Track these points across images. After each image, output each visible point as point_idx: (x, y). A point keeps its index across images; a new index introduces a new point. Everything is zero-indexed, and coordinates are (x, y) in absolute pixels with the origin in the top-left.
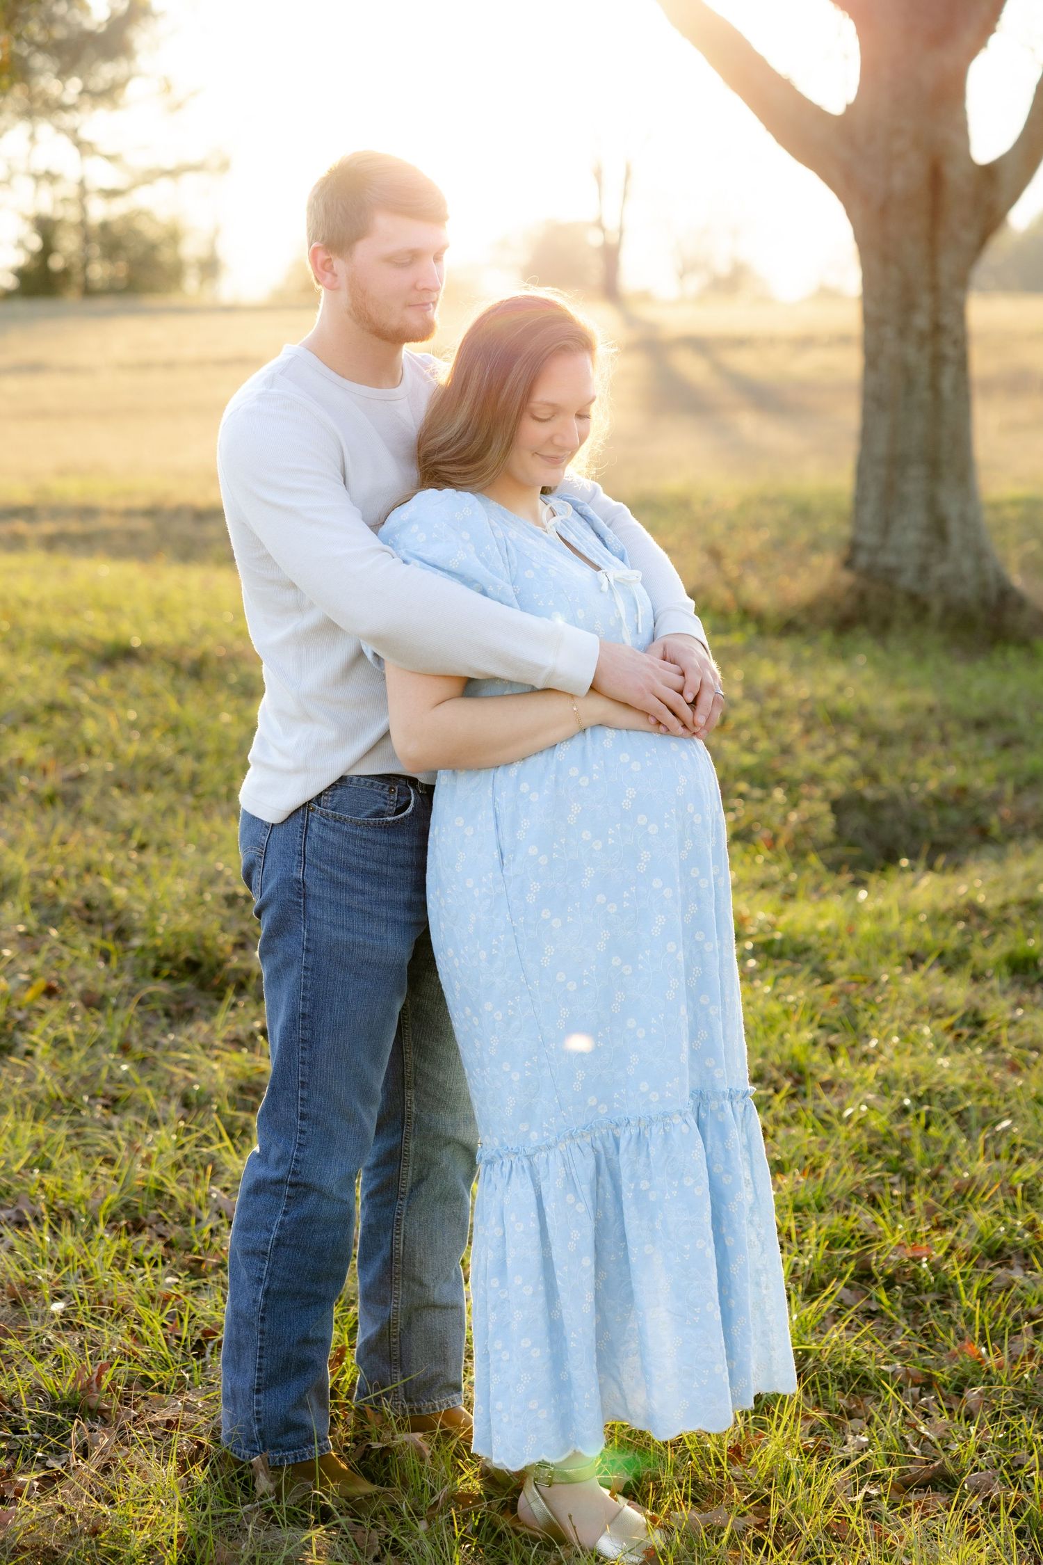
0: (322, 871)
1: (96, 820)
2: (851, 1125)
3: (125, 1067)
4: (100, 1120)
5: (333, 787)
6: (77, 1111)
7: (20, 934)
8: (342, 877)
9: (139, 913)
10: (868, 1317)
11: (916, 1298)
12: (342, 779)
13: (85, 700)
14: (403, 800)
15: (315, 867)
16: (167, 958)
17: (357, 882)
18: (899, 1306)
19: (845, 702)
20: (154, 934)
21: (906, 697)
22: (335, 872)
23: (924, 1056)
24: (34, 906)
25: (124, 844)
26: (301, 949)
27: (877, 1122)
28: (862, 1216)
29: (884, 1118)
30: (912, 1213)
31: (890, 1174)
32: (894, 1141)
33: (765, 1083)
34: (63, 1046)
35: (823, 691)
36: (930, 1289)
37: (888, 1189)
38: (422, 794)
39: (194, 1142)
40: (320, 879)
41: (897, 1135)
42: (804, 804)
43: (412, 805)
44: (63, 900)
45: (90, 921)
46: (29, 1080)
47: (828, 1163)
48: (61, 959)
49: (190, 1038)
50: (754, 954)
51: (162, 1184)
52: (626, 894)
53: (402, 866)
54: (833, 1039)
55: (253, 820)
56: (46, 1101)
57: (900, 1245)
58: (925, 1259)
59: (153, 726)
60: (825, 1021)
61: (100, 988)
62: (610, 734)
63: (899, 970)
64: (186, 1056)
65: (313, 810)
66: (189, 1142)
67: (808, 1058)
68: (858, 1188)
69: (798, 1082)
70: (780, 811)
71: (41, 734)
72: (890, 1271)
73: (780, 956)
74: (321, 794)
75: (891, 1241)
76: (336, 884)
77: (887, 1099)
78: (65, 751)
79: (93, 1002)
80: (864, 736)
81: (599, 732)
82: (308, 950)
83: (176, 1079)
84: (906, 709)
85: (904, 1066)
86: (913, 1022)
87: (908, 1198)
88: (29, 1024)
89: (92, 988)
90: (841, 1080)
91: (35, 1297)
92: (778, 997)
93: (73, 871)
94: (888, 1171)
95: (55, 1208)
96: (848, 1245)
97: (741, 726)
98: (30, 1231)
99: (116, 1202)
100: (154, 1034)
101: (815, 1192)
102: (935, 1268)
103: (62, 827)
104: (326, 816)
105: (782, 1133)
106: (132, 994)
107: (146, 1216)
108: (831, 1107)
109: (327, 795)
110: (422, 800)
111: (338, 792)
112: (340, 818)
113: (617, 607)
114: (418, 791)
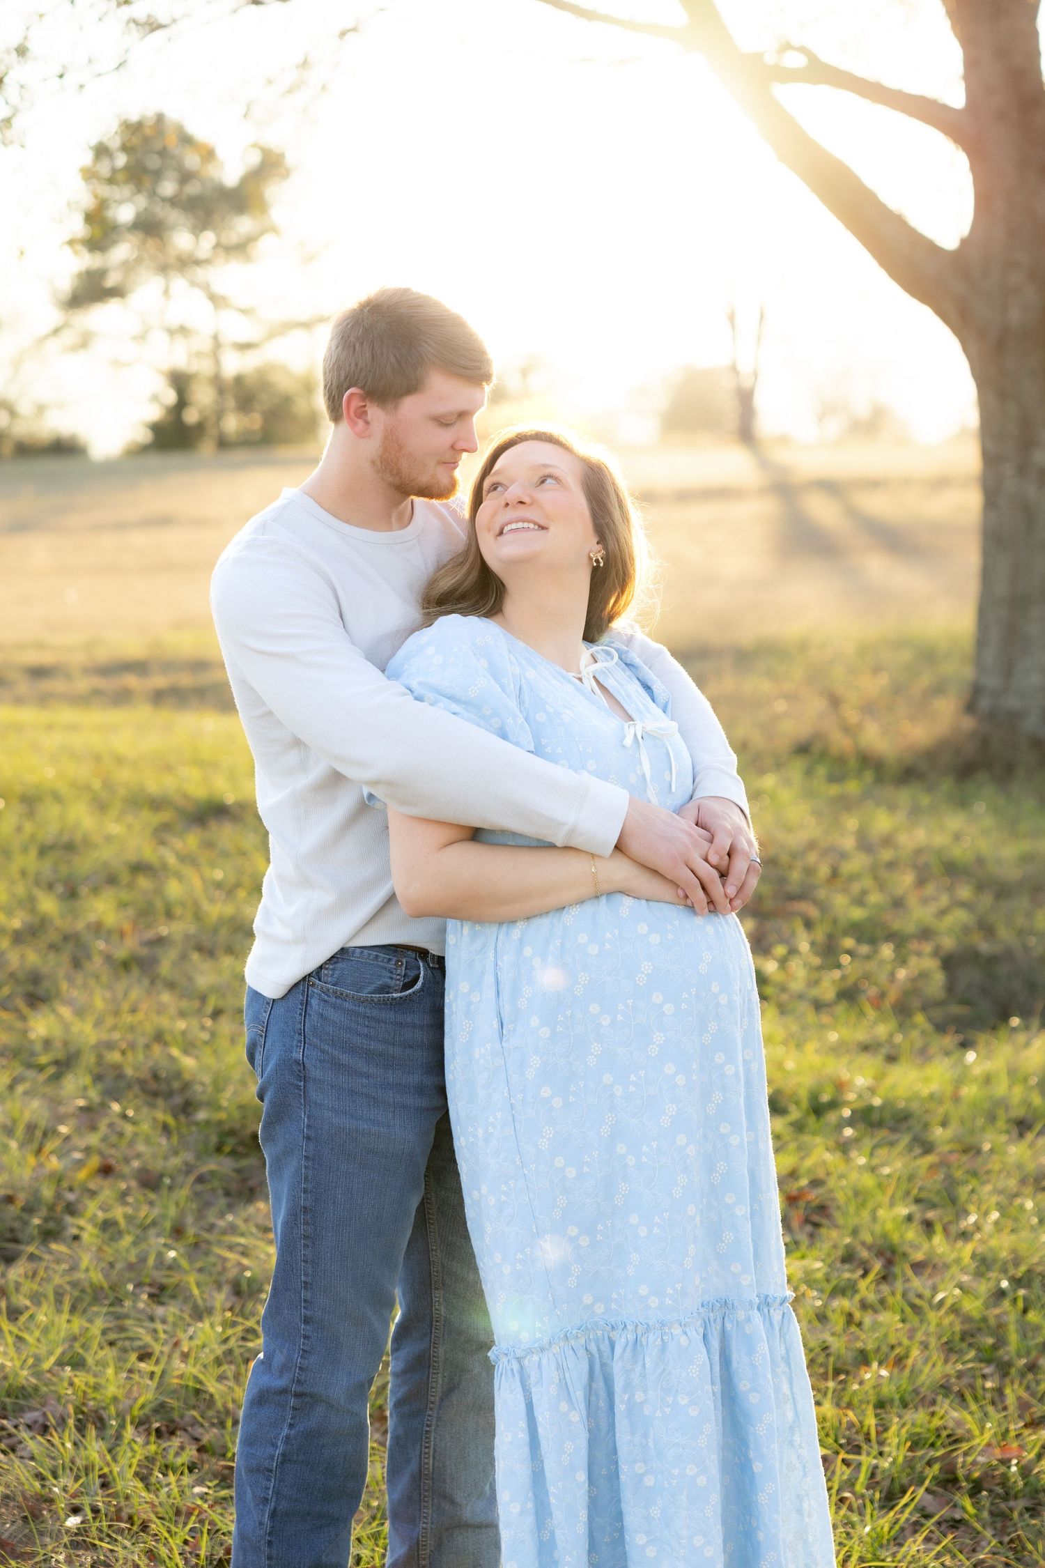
0: (323, 1051)
1: (171, 986)
2: (943, 1311)
3: (172, 1254)
4: (142, 1311)
5: (333, 959)
6: (119, 1301)
7: (81, 1109)
8: (344, 1058)
9: (203, 1084)
10: (953, 1527)
11: (1003, 1506)
12: (343, 951)
13: (171, 860)
14: (412, 974)
15: (316, 1047)
16: (232, 1133)
17: (360, 1064)
18: (985, 1514)
19: (960, 852)
20: (219, 1108)
21: (1025, 846)
22: (336, 1053)
23: (1024, 1234)
24: (98, 1078)
25: (199, 1012)
26: (301, 1136)
27: (971, 1306)
28: (950, 1414)
29: (978, 1303)
30: (1005, 1408)
31: (983, 1365)
32: (989, 1327)
33: (855, 1264)
34: (111, 1230)
35: (941, 840)
36: (1020, 1495)
37: (979, 1382)
38: (433, 968)
39: (240, 1334)
40: (321, 1061)
41: (992, 1321)
42: (913, 961)
43: (421, 980)
44: (129, 1072)
45: (155, 1094)
46: (73, 1268)
47: (915, 1352)
48: (121, 1135)
49: (246, 1221)
50: (851, 1122)
51: (200, 1382)
52: (633, 1078)
53: (410, 1047)
54: (931, 1215)
55: (256, 996)
56: (89, 1291)
57: (989, 1445)
58: (1014, 1461)
59: (237, 885)
60: (923, 1195)
61: (158, 1165)
63: (1004, 1138)
64: (242, 1240)
65: (313, 985)
66: (234, 1334)
67: (902, 1236)
68: (947, 1381)
69: (889, 1263)
70: (889, 967)
71: (125, 896)
72: (976, 1475)
73: (879, 1124)
74: (321, 967)
75: (980, 1441)
76: (337, 1066)
77: (983, 1281)
78: (145, 914)
79: (150, 1182)
80: (980, 887)
82: (308, 1138)
83: (229, 1265)
84: (1026, 859)
85: (1002, 1245)
86: (1016, 1195)
87: (1000, 1391)
88: (80, 1206)
89: (149, 1167)
90: (936, 1260)
91: (50, 1511)
92: (873, 1169)
93: (142, 1041)
94: (981, 1361)
95: (85, 1409)
96: (932, 1445)
97: (853, 877)
98: (51, 1435)
99: (150, 1402)
100: (211, 1217)
101: (900, 1386)
102: (1025, 1471)
103: (135, 994)
104: (326, 992)
105: (868, 1320)
106: (188, 1172)
107: (182, 1417)
108: (921, 1290)
109: (327, 969)
110: (433, 974)
111: (339, 965)
112: (342, 994)
113: (641, 764)
114: (429, 965)
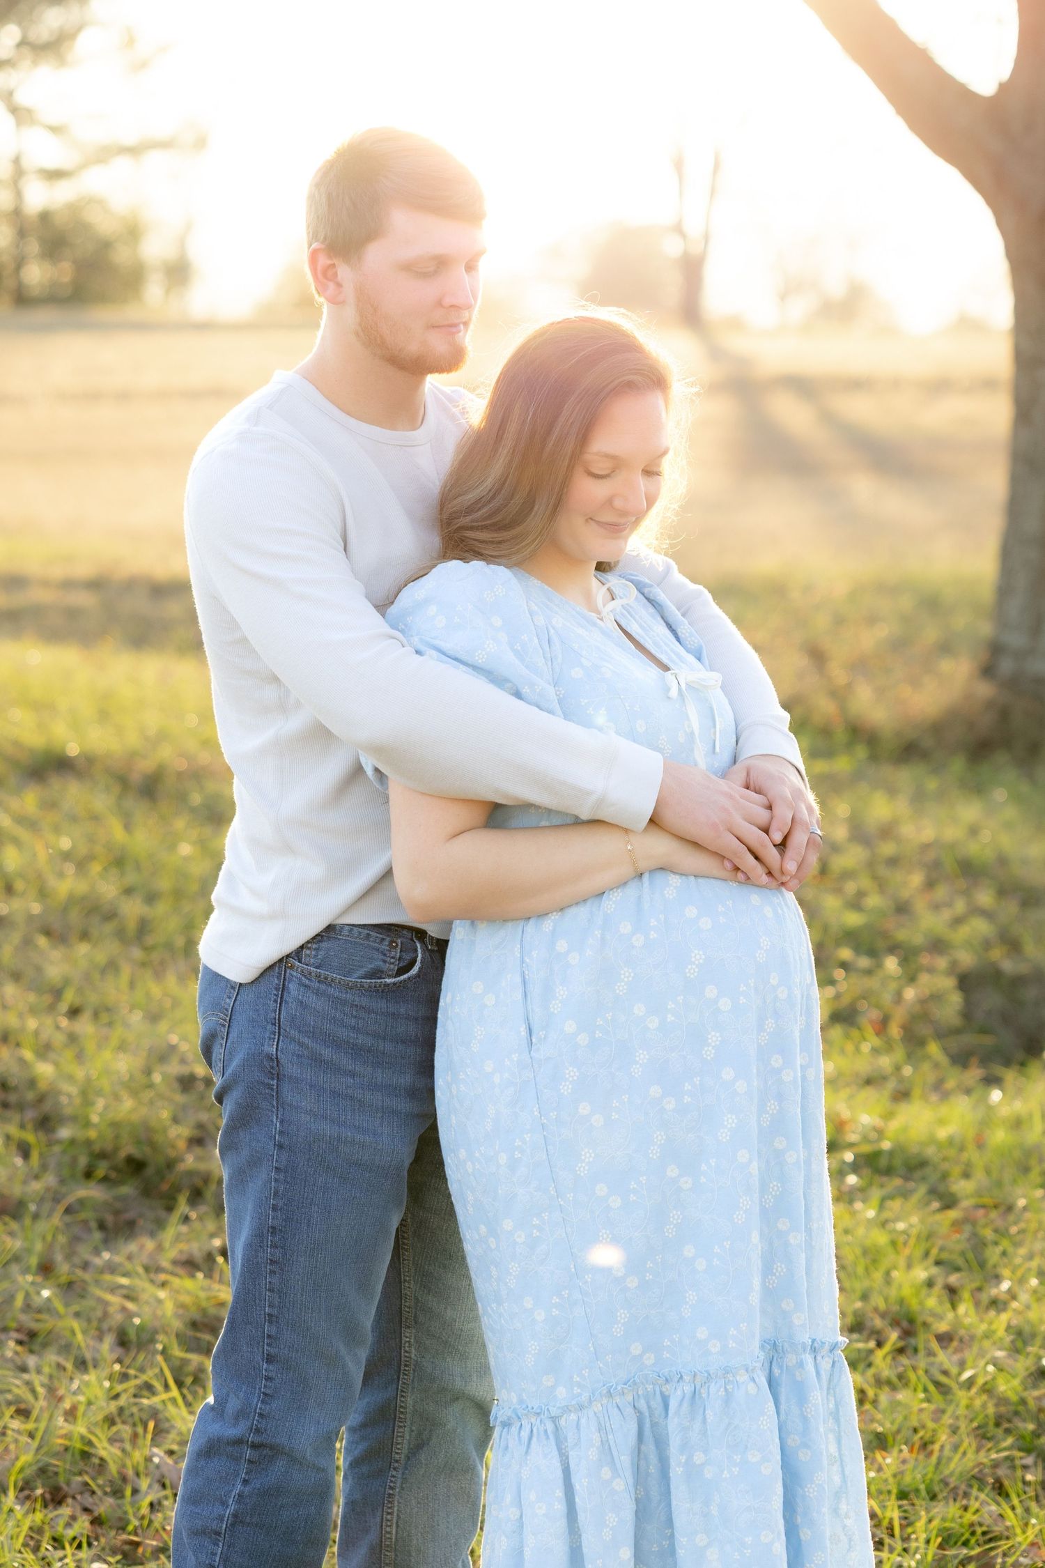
0: (301, 1045)
1: (16, 977)
2: (974, 1390)
3: (46, 1293)
4: (12, 1361)
5: (318, 938)
8: (327, 1053)
9: (70, 1096)
12: (330, 928)
13: (7, 823)
14: (407, 956)
15: (293, 1039)
16: (103, 1155)
17: (345, 1061)
19: (978, 849)
20: (87, 1124)
25: (52, 1008)
26: (272, 1144)
27: (1008, 1387)
28: (985, 1507)
29: (1016, 1382)
31: (1021, 1454)
32: (1028, 1411)
33: (865, 1333)
35: (952, 833)
37: (1019, 1473)
38: (431, 951)
39: (132, 1391)
40: (298, 1056)
41: (1032, 1404)
42: (924, 978)
43: (418, 964)
45: (5, 1106)
47: (943, 1437)
49: (129, 1258)
50: (855, 1167)
51: (90, 1443)
52: (688, 1087)
53: (404, 1042)
54: (953, 1279)
55: (215, 979)
57: (1033, 1544)
59: (91, 857)
60: (944, 1256)
61: (17, 1190)
62: (674, 880)
63: (1039, 1193)
64: (124, 1281)
65: (292, 967)
66: (125, 1391)
67: (921, 1303)
68: (980, 1471)
69: (907, 1333)
70: (893, 986)
73: (889, 1171)
74: (302, 947)
75: (1022, 1539)
76: (318, 1062)
77: (1021, 1358)
79: (8, 1208)
80: (1002, 892)
81: (659, 876)
82: (281, 1146)
83: (111, 1310)
90: (962, 1332)
92: (884, 1224)
94: (1020, 1449)
96: (966, 1544)
97: (847, 875)
99: (30, 1465)
100: (84, 1252)
101: (926, 1475)
104: (308, 975)
105: (884, 1398)
106: (56, 1200)
107: (68, 1483)
108: (947, 1365)
109: (309, 948)
110: (431, 958)
111: (325, 945)
112: (326, 978)
113: (688, 719)
114: (427, 947)
